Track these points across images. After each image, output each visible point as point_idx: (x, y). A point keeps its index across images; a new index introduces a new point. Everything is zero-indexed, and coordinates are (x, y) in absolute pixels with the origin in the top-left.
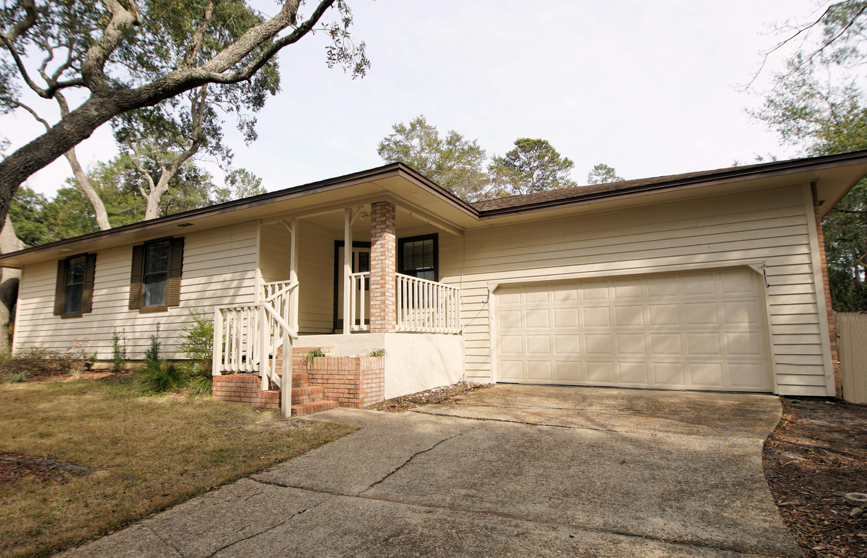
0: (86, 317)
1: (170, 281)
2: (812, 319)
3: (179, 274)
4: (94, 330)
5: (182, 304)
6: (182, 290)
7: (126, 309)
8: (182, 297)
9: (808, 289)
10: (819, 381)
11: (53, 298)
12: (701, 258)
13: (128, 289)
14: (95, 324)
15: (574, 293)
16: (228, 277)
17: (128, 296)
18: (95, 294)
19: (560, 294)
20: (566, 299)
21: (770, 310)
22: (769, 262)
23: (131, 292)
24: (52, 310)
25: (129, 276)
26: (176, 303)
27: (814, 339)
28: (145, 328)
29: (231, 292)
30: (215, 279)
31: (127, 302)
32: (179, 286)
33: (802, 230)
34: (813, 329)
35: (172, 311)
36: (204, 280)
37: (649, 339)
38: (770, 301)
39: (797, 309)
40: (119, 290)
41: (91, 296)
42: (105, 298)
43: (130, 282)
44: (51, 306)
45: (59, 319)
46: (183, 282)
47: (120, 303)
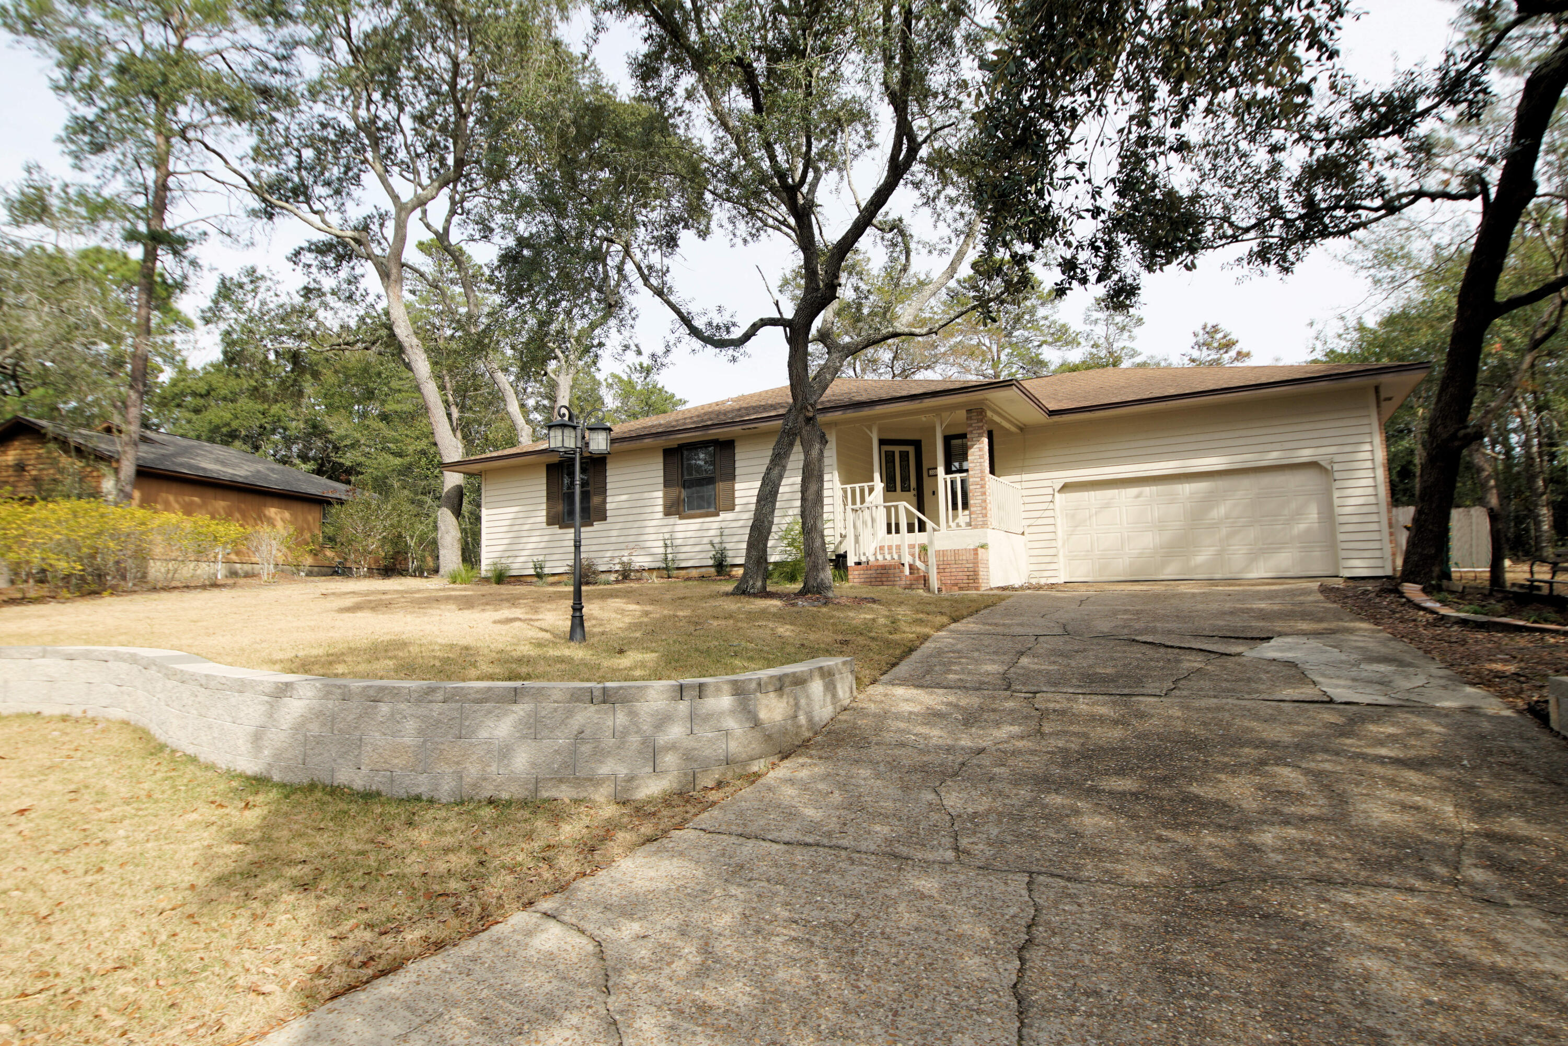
0: (597, 526)
1: (721, 486)
2: (1373, 509)
3: (732, 477)
4: (613, 540)
5: (737, 508)
6: (737, 494)
7: (661, 515)
8: (737, 501)
9: (1370, 482)
10: (1379, 563)
11: (544, 506)
12: (1274, 455)
13: (660, 494)
14: (615, 533)
15: (1147, 490)
17: (661, 501)
18: (609, 499)
19: (1133, 491)
20: (1138, 496)
21: (1336, 502)
22: (1338, 458)
23: (665, 497)
24: (544, 519)
25: (661, 480)
26: (732, 508)
27: (1374, 527)
28: (689, 534)
31: (661, 508)
32: (733, 490)
33: (1366, 429)
34: (1374, 518)
35: (723, 516)
37: (1224, 531)
38: (1336, 494)
39: (1361, 501)
40: (646, 495)
41: (604, 502)
42: (626, 505)
43: (661, 486)
44: (541, 515)
45: (555, 529)
46: (737, 486)
47: (649, 510)
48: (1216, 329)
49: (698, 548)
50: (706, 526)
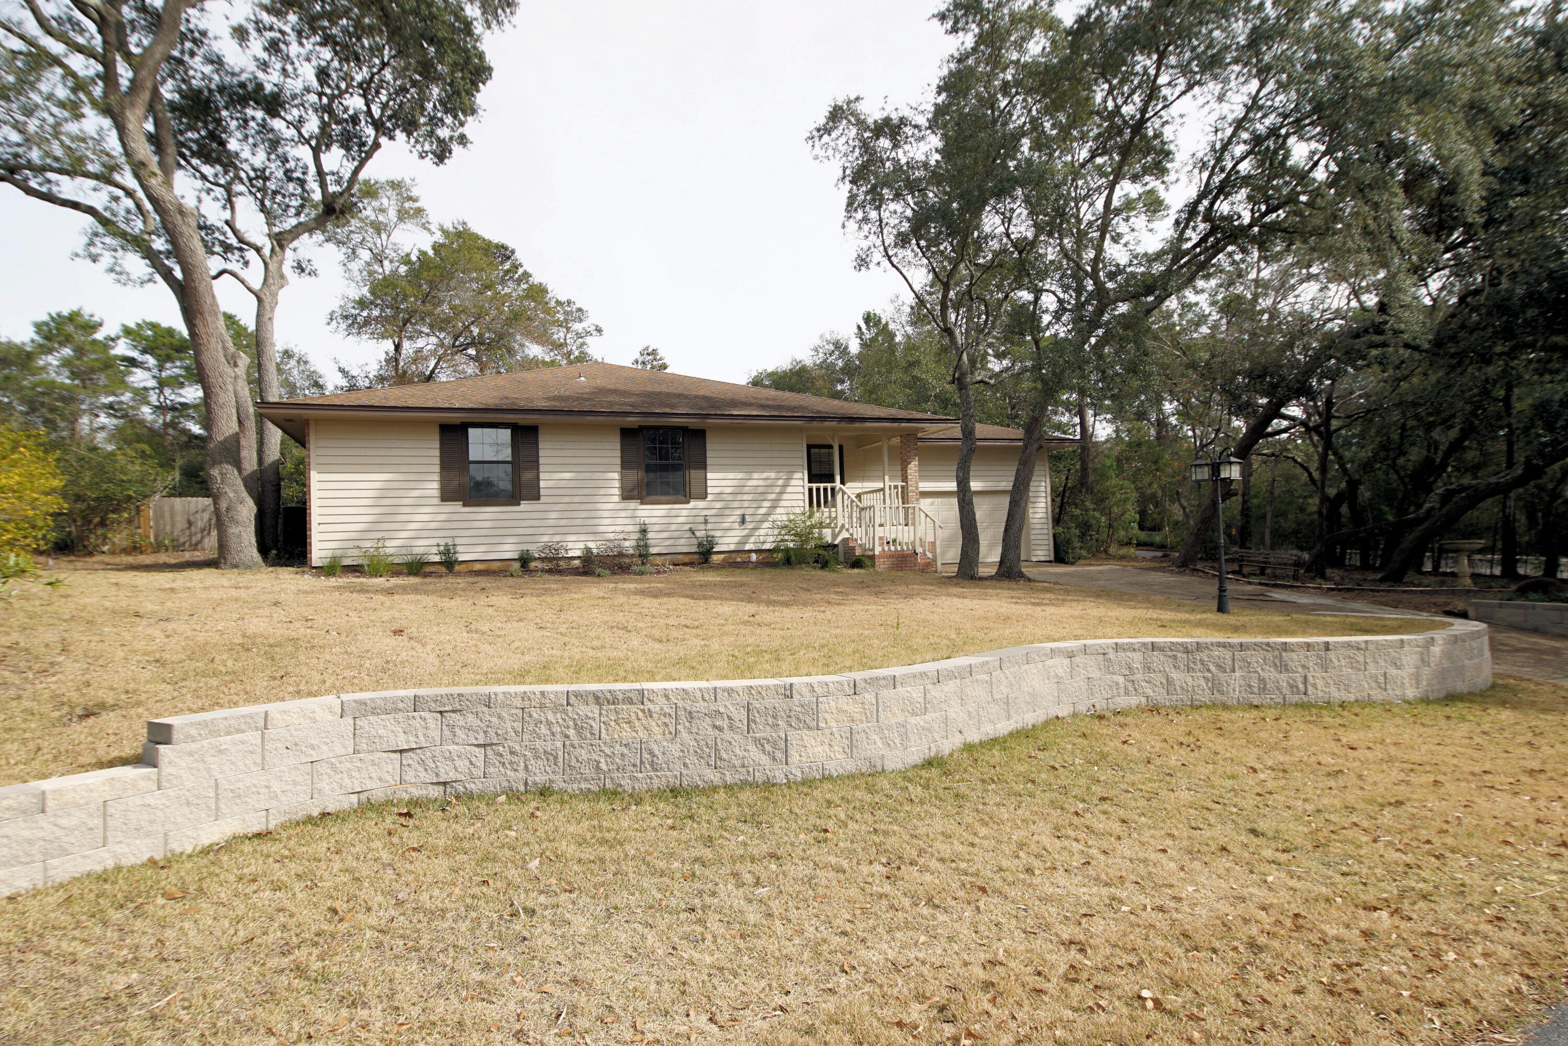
0: (525, 506)
1: (694, 474)
2: (1046, 521)
3: (703, 466)
4: (551, 522)
5: (710, 497)
6: (709, 483)
7: (617, 499)
8: (709, 490)
9: (1044, 505)
10: (1048, 553)
11: (437, 477)
13: (616, 476)
14: (554, 515)
16: (773, 475)
17: (617, 484)
18: (543, 476)
21: (1031, 515)
23: (622, 479)
24: (436, 493)
25: (618, 461)
26: (704, 496)
27: (1046, 532)
28: (657, 520)
29: (777, 490)
30: (756, 475)
31: (617, 492)
32: (706, 479)
34: (1046, 526)
35: (693, 504)
36: (740, 476)
38: (1030, 511)
39: (1041, 516)
40: (597, 475)
41: (538, 479)
42: (572, 484)
43: (619, 468)
44: (433, 487)
45: (457, 507)
46: (709, 475)
47: (603, 491)
48: (654, 353)
49: (665, 535)
50: (674, 513)
